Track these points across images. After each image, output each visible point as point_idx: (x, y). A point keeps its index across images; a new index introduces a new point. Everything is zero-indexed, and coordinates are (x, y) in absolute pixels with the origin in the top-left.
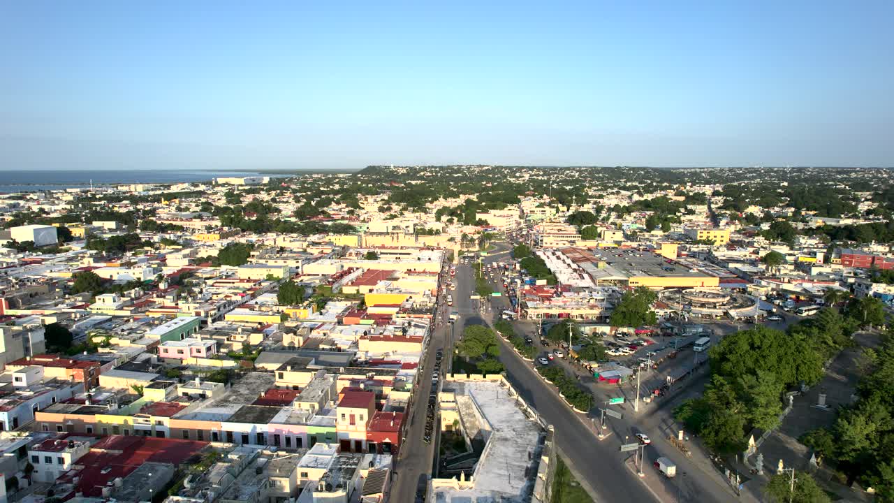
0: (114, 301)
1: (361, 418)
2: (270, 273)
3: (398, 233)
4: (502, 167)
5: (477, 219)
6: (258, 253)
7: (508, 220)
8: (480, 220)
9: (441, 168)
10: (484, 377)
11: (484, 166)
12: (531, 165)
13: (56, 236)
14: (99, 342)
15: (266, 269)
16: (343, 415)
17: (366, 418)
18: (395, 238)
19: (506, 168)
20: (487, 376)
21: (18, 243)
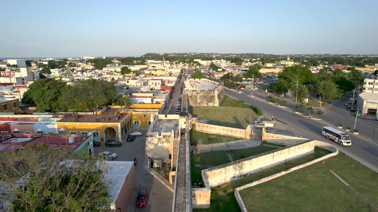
0: (59, 73)
1: (159, 84)
2: (116, 70)
3: (163, 63)
4: (204, 54)
5: (194, 61)
6: (110, 65)
7: (207, 62)
8: (196, 61)
9: (178, 54)
10: (200, 79)
11: (196, 53)
12: (216, 53)
13: (25, 64)
14: (58, 80)
15: (114, 69)
16: (153, 83)
17: (160, 84)
18: (162, 65)
19: (206, 54)
20: (201, 79)
21: (11, 65)
